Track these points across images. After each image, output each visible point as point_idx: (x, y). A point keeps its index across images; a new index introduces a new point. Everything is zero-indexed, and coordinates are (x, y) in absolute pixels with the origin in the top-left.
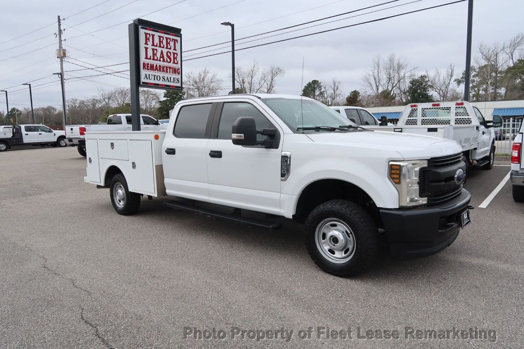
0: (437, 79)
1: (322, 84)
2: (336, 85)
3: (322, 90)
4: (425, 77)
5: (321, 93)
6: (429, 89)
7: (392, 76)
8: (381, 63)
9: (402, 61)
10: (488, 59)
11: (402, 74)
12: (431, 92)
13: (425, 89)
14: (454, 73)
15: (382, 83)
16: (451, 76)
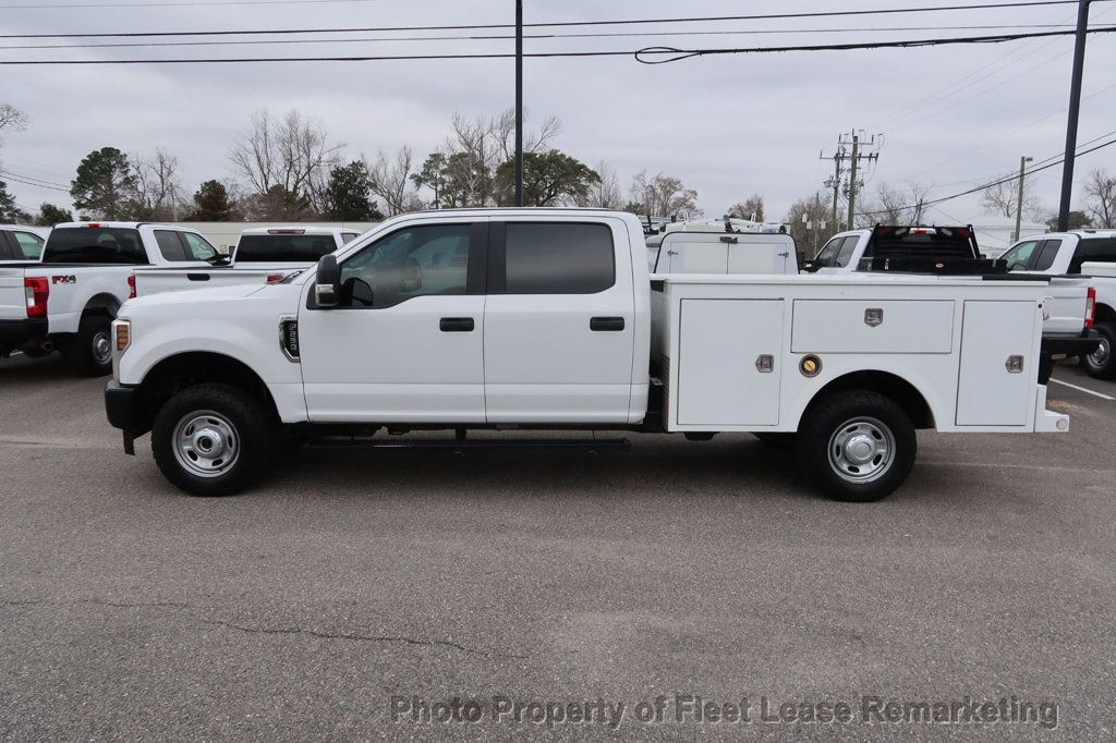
0: (381, 172)
1: (128, 159)
2: (167, 163)
3: (130, 174)
4: (361, 165)
5: (127, 181)
6: (370, 191)
7: (294, 158)
8: (270, 128)
9: (313, 129)
10: (469, 145)
11: (314, 157)
12: (373, 197)
13: (361, 190)
14: (411, 163)
15: (274, 170)
16: (407, 168)
